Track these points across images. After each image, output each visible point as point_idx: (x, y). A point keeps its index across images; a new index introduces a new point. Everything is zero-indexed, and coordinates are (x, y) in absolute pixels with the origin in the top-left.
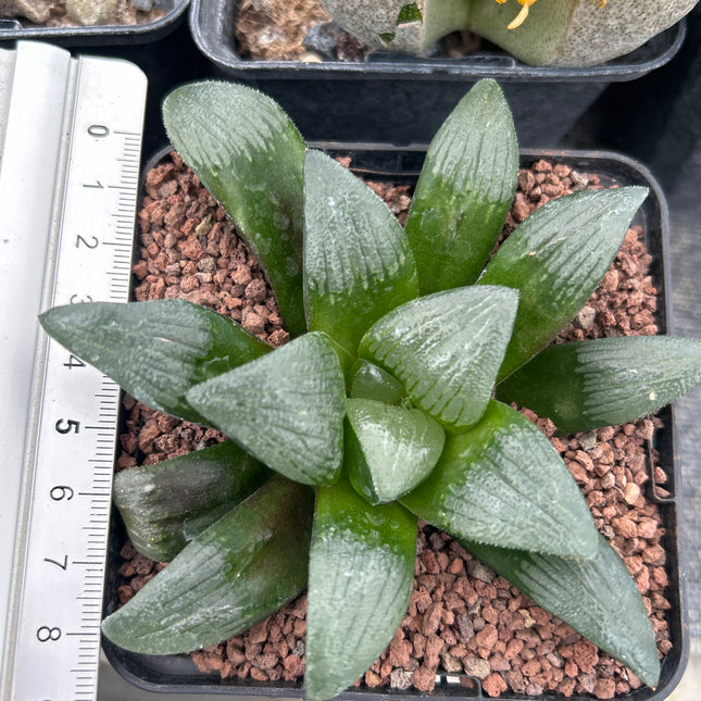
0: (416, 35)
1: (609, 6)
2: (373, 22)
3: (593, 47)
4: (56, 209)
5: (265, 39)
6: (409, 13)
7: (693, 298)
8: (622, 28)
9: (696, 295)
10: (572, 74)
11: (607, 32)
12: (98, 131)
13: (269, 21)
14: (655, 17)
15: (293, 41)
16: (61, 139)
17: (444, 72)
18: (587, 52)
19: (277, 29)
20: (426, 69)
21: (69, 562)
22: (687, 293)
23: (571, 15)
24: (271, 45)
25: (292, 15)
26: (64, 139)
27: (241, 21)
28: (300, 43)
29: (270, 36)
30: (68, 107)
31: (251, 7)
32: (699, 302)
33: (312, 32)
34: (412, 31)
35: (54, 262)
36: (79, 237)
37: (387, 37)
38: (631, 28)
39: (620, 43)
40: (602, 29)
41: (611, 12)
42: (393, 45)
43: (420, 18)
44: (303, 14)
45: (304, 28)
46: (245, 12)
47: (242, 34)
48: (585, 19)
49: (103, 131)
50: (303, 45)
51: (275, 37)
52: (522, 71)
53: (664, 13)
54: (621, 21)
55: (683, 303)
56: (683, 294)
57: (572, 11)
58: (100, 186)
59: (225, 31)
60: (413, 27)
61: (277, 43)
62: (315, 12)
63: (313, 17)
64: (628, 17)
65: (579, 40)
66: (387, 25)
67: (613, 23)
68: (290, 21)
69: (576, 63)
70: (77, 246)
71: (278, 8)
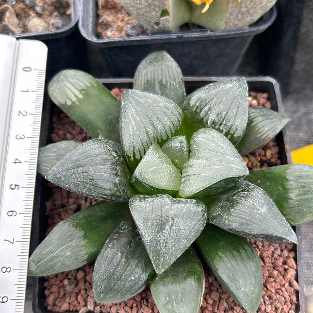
0: (168, 22)
1: (241, 3)
2: (151, 18)
3: (239, 20)
4: (10, 100)
5: (109, 33)
6: (165, 13)
7: (309, 135)
8: (248, 11)
9: (311, 134)
10: (233, 33)
11: (243, 14)
12: (27, 69)
13: (111, 26)
14: (260, 6)
15: (121, 33)
16: (12, 73)
17: (181, 37)
18: (236, 22)
19: (114, 29)
20: (174, 36)
21: (15, 241)
22: (306, 133)
23: (227, 8)
24: (112, 35)
25: (120, 23)
26: (14, 73)
27: (99, 28)
28: (123, 34)
29: (111, 32)
30: (15, 60)
31: (103, 22)
32: (312, 136)
33: (128, 29)
34: (167, 20)
35: (10, 122)
36: (19, 112)
37: (157, 24)
38: (252, 11)
39: (249, 18)
40: (240, 13)
41: (243, 5)
42: (160, 27)
43: (169, 15)
44: (124, 23)
45: (125, 28)
46: (101, 24)
47: (100, 32)
48: (233, 9)
49: (29, 70)
50: (125, 34)
51: (113, 32)
52: (212, 34)
53: (263, 4)
54: (247, 9)
55: (305, 137)
56: (305, 133)
57: (227, 6)
58: (28, 91)
59: (93, 30)
60: (166, 19)
61: (114, 34)
62: (129, 22)
63: (128, 24)
64: (249, 7)
65: (232, 18)
66: (157, 19)
67: (244, 10)
68: (119, 26)
69: (233, 28)
70: (19, 115)
71: (114, 21)
